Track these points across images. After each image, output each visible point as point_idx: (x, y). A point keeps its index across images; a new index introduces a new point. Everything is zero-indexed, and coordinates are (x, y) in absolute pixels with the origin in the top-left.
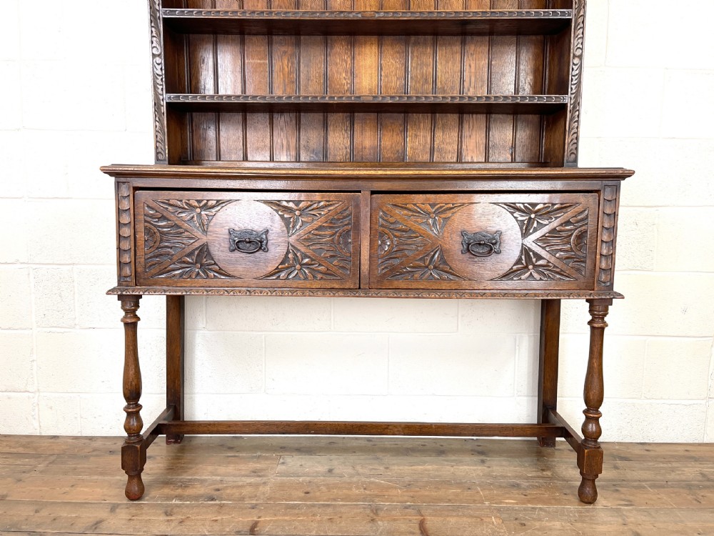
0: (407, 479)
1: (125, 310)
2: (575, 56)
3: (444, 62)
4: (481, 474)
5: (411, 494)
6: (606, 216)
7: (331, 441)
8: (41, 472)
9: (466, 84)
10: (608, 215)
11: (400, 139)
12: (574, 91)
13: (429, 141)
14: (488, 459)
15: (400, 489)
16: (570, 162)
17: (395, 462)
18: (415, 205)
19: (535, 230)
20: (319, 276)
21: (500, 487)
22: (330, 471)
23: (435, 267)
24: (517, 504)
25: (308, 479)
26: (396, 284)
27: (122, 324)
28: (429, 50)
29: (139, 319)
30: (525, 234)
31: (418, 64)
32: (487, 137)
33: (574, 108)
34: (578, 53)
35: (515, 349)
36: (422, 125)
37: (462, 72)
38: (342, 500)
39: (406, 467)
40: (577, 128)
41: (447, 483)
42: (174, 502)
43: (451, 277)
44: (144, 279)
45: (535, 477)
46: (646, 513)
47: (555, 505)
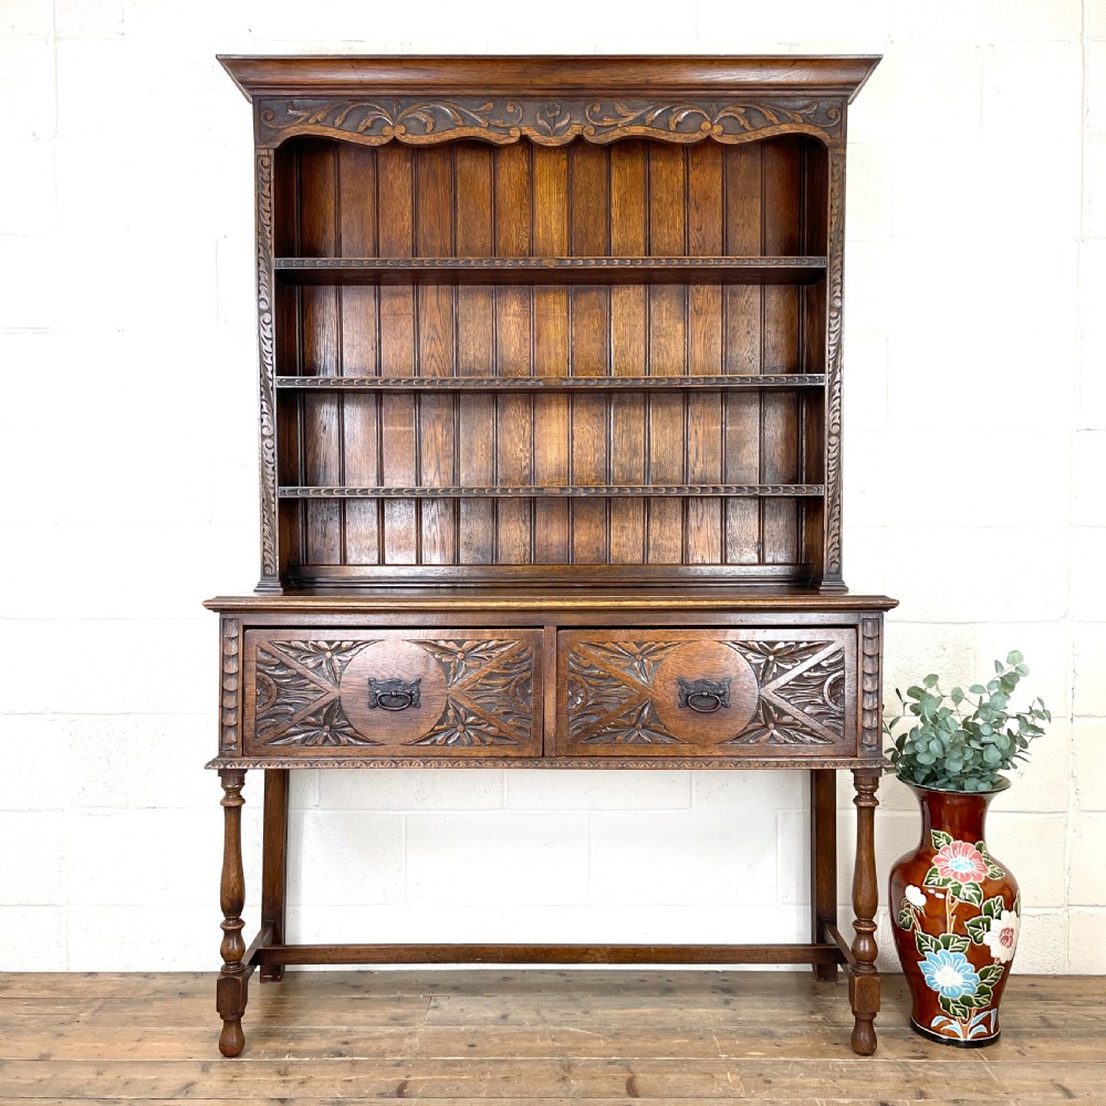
0: (614, 1026)
1: (226, 789)
2: (830, 434)
3: (660, 428)
4: (721, 1019)
5: (619, 1046)
6: (867, 659)
7: (504, 976)
9: (692, 457)
10: (870, 657)
12: (832, 479)
13: (641, 536)
14: (735, 998)
15: (604, 1040)
16: (832, 573)
17: (597, 1004)
18: (616, 643)
19: (776, 677)
20: (489, 740)
21: (746, 1035)
22: (504, 1017)
23: (644, 727)
24: (765, 1056)
25: (473, 1028)
26: (592, 750)
27: (222, 807)
28: (638, 410)
29: (244, 801)
30: (762, 682)
31: (623, 431)
32: (724, 529)
33: (833, 501)
34: (835, 429)
35: (777, 833)
36: (631, 513)
37: (685, 440)
38: (521, 1055)
39: (615, 1011)
40: (839, 528)
41: (672, 1032)
42: (286, 1058)
43: (667, 740)
44: (254, 747)
45: (798, 1022)
47: (818, 1057)
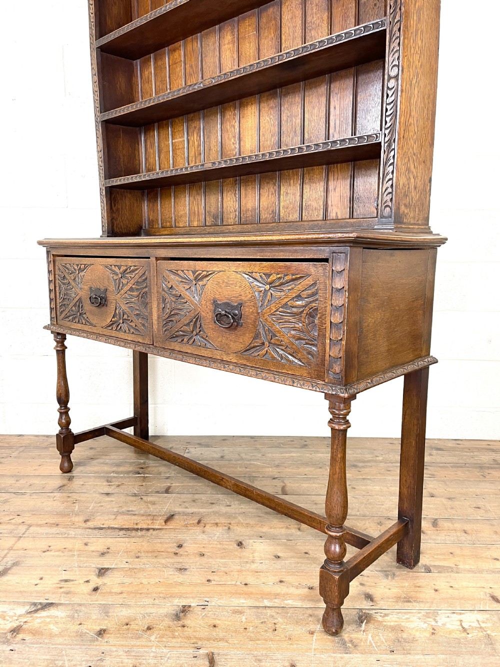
7: (224, 438)
8: (15, 457)
11: (274, 198)
22: (222, 457)
32: (352, 189)
39: (277, 455)
42: (112, 475)
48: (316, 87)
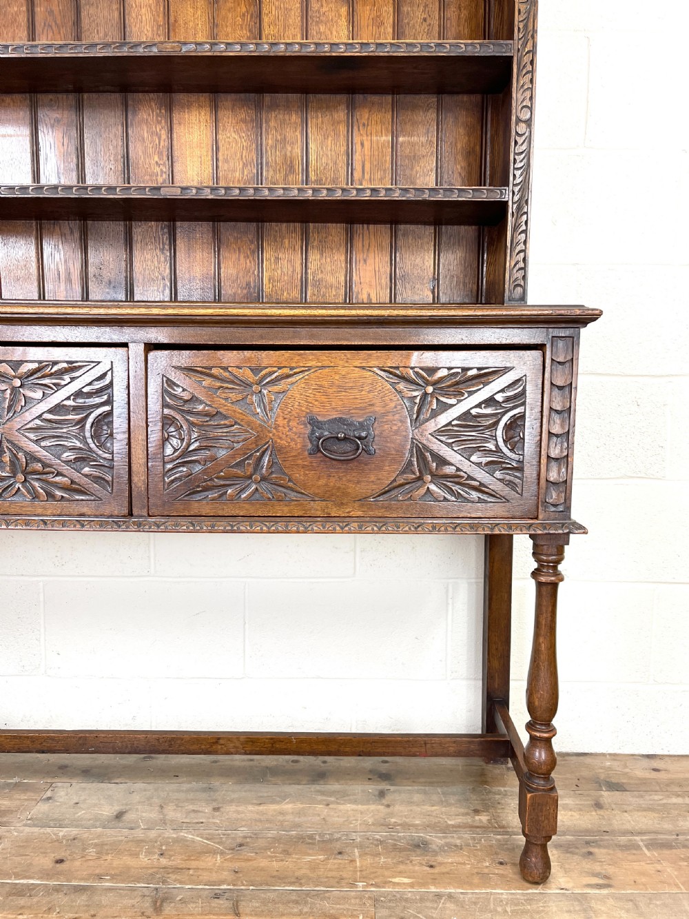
2: (519, 120)
3: (320, 137)
4: (370, 821)
5: (237, 865)
6: (556, 391)
10: (560, 388)
11: (250, 264)
12: (518, 181)
13: (298, 269)
14: (392, 788)
15: (222, 853)
16: (514, 300)
17: (235, 796)
18: (225, 369)
19: (435, 414)
20: (58, 493)
21: (395, 848)
22: (119, 816)
23: (264, 479)
24: (412, 885)
25: (74, 831)
26: (195, 508)
28: (294, 117)
30: (417, 422)
31: (277, 141)
32: (393, 262)
33: (519, 208)
34: (525, 115)
35: (448, 604)
36: (286, 241)
37: (350, 155)
38: (113, 878)
39: (250, 808)
40: (525, 242)
41: (305, 841)
43: (293, 495)
45: (459, 826)
46: (630, 905)
47: (478, 886)
48: (328, 108)
